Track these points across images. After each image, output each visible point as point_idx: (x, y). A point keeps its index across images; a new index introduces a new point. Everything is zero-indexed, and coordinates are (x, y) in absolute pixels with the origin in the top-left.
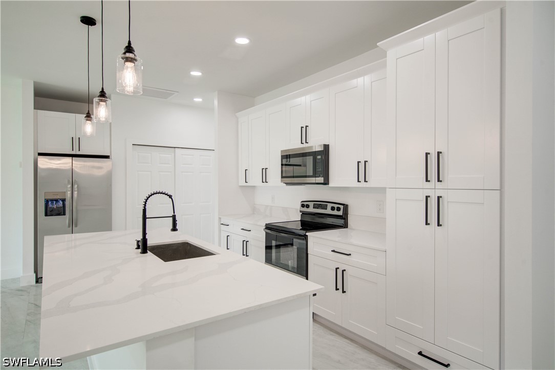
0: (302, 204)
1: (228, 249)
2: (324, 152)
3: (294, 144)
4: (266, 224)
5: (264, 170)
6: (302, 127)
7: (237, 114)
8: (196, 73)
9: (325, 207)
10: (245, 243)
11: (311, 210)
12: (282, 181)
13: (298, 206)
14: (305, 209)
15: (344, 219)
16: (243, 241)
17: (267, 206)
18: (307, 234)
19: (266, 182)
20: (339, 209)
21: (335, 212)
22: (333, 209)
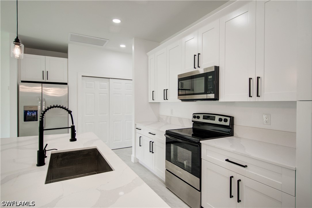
0: (194, 116)
1: (140, 146)
2: (215, 72)
3: (188, 69)
4: (166, 130)
5: (165, 91)
6: (195, 55)
7: (147, 54)
8: (117, 21)
9: (213, 119)
10: (152, 143)
11: (201, 120)
12: (178, 98)
13: (191, 117)
14: (196, 120)
15: (231, 129)
16: (150, 142)
17: (168, 116)
18: (201, 142)
19: (167, 99)
20: (226, 120)
21: (223, 123)
22: (220, 120)
